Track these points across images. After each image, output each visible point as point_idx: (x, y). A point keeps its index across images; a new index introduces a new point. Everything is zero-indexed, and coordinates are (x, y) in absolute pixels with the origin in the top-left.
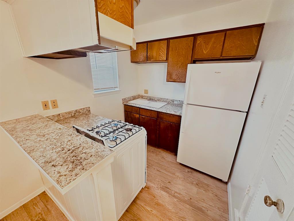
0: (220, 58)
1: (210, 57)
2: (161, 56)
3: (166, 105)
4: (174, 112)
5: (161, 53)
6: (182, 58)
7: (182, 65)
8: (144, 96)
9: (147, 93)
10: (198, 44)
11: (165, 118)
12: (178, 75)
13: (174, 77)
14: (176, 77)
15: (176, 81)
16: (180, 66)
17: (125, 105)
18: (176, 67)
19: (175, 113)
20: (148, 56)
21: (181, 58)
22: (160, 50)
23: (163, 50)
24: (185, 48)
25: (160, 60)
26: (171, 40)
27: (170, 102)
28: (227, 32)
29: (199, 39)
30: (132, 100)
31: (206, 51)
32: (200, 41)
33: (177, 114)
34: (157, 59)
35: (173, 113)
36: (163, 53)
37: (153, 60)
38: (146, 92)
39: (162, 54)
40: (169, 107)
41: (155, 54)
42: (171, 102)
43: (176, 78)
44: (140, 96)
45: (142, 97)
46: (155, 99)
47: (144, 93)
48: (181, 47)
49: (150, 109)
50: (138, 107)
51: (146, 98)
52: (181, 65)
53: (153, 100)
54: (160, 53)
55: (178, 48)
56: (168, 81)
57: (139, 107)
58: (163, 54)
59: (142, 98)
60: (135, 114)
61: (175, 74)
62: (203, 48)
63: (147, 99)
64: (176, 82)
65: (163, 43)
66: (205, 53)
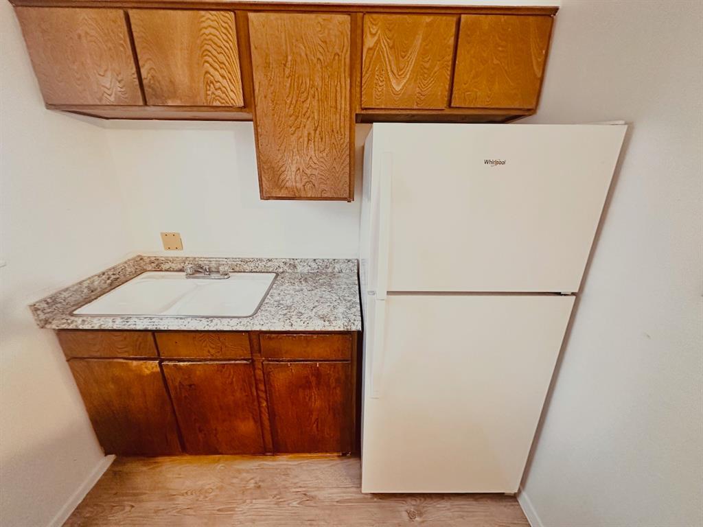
0: (443, 112)
1: (415, 107)
2: (218, 85)
3: (271, 287)
4: (321, 322)
5: (212, 70)
6: (315, 103)
7: (315, 130)
8: (167, 260)
9: (179, 247)
10: (370, 49)
11: (286, 352)
12: (308, 172)
13: (291, 177)
14: (298, 178)
15: (303, 194)
16: (309, 134)
17: (60, 332)
18: (294, 138)
19: (327, 323)
20: (145, 82)
21: (308, 101)
22: (207, 58)
23: (222, 58)
24: (319, 59)
25: (217, 103)
26: (251, 15)
27: (281, 270)
28: (463, 16)
29: (374, 32)
30: (103, 292)
31: (398, 84)
32: (376, 38)
33: (337, 329)
34: (201, 100)
35: (317, 325)
36: (222, 72)
37: (178, 103)
38: (172, 240)
39: (220, 79)
40: (289, 292)
41: (181, 74)
42: (285, 268)
43: (299, 185)
44: (148, 261)
45: (158, 266)
46: (221, 269)
47: (163, 249)
48: (303, 54)
49: (211, 329)
50: (146, 331)
51: (180, 267)
52: (312, 132)
53: (210, 272)
54: (207, 72)
55: (290, 58)
56: (265, 196)
57: (150, 328)
58: (223, 77)
59: (158, 269)
60: (135, 363)
61: (294, 169)
62: (389, 68)
63: (181, 270)
64: (300, 198)
65: (211, 23)
66: (398, 88)
